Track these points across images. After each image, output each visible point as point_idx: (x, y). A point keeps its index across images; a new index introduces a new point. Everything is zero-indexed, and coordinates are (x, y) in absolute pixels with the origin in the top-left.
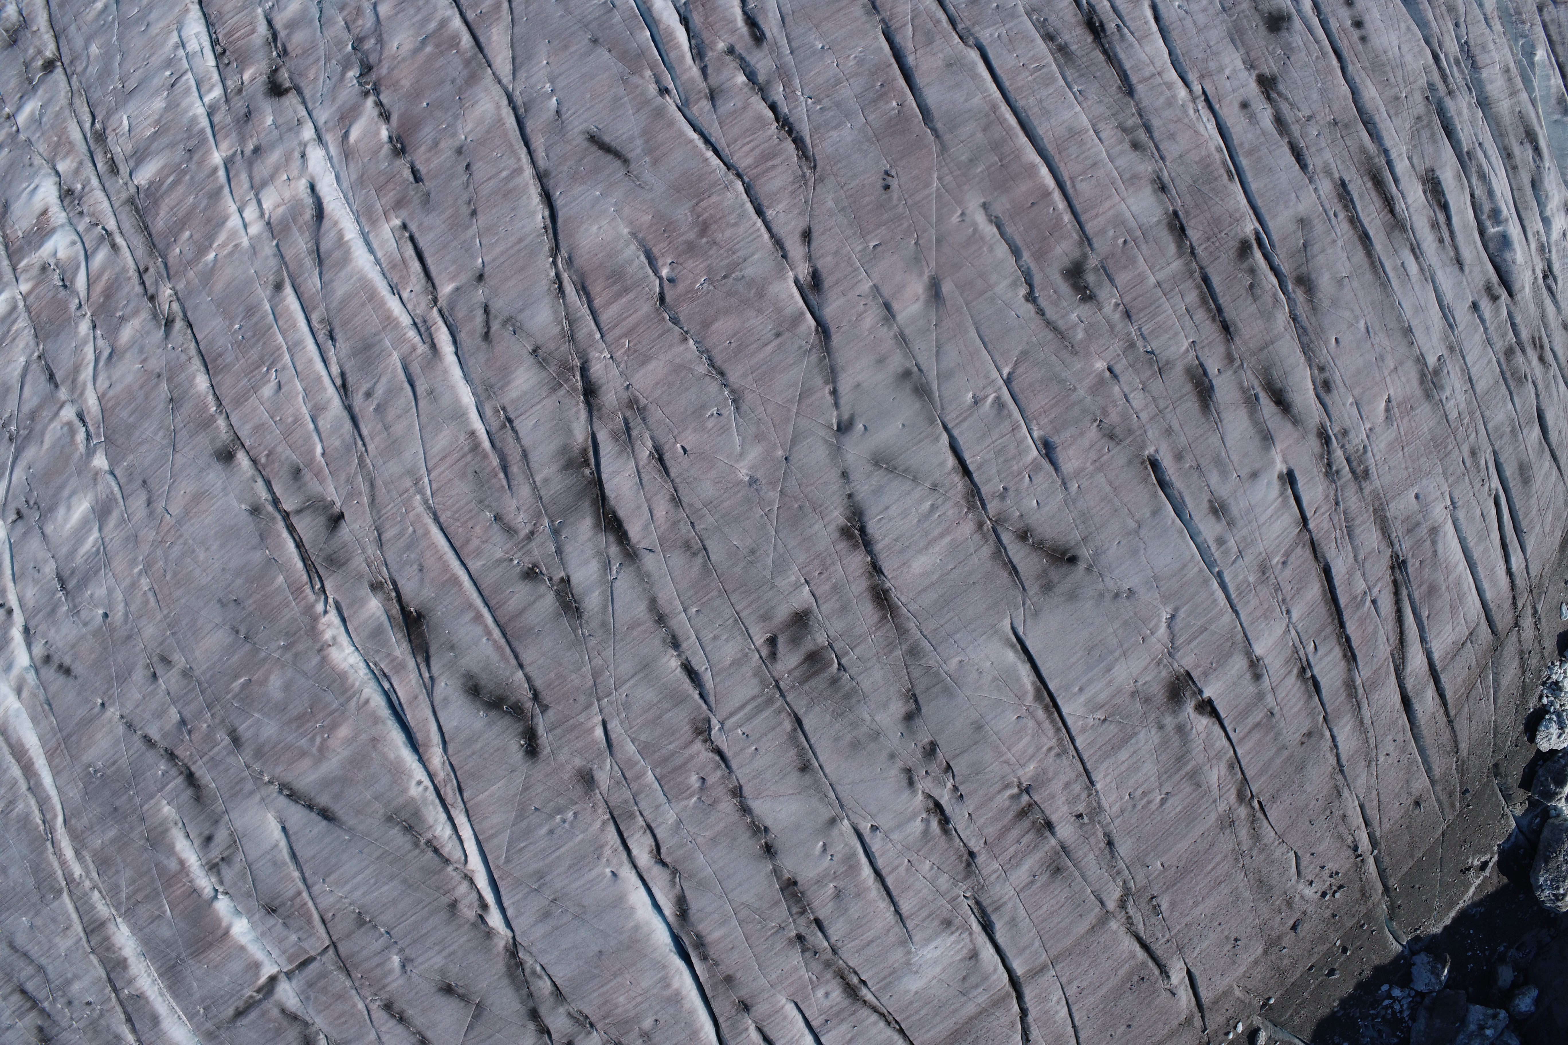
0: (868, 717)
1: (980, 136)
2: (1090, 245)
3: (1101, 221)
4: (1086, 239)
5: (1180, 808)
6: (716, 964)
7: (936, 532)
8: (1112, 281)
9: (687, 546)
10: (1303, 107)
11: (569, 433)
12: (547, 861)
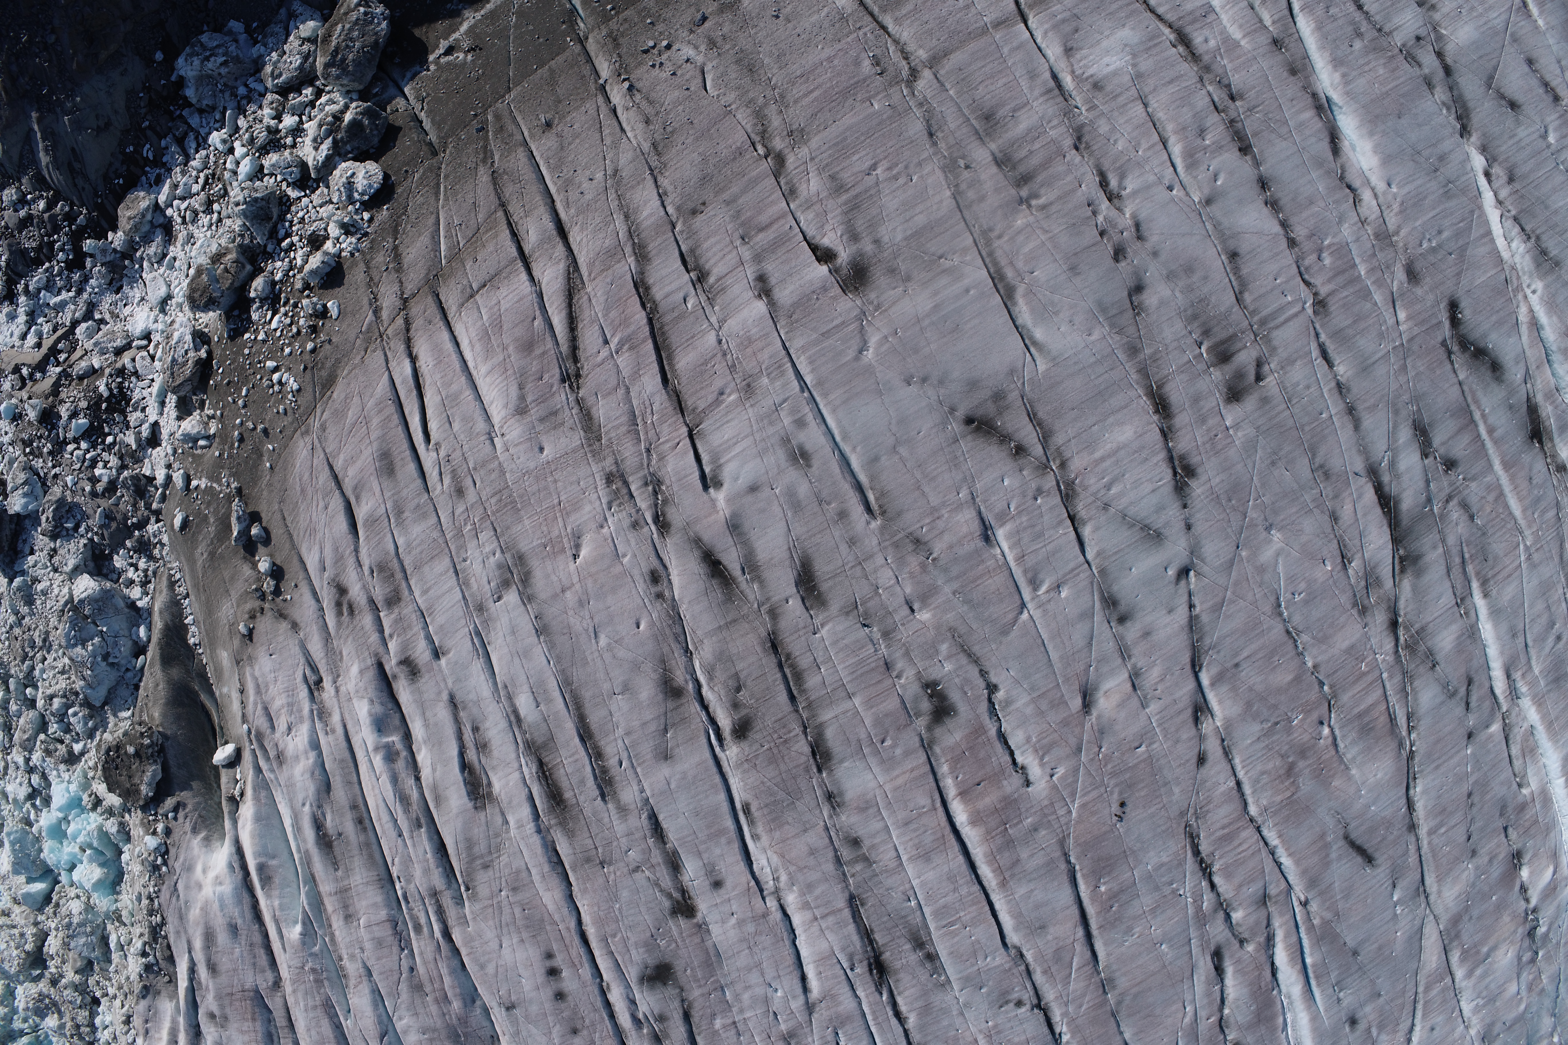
0: (1178, 294)
1: (1024, 854)
2: (922, 740)
3: (909, 764)
4: (927, 746)
5: (855, 158)
6: (1304, 88)
7: (1108, 463)
8: (903, 702)
9: (1327, 475)
10: (644, 882)
11: (1415, 589)
12: (1442, 207)
